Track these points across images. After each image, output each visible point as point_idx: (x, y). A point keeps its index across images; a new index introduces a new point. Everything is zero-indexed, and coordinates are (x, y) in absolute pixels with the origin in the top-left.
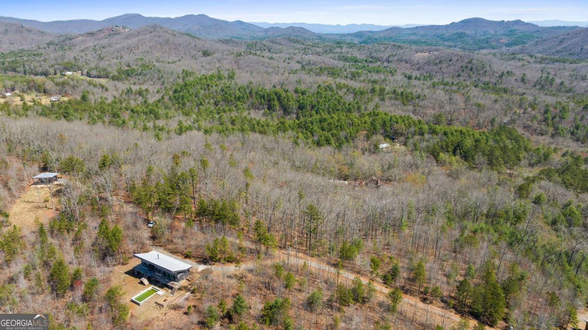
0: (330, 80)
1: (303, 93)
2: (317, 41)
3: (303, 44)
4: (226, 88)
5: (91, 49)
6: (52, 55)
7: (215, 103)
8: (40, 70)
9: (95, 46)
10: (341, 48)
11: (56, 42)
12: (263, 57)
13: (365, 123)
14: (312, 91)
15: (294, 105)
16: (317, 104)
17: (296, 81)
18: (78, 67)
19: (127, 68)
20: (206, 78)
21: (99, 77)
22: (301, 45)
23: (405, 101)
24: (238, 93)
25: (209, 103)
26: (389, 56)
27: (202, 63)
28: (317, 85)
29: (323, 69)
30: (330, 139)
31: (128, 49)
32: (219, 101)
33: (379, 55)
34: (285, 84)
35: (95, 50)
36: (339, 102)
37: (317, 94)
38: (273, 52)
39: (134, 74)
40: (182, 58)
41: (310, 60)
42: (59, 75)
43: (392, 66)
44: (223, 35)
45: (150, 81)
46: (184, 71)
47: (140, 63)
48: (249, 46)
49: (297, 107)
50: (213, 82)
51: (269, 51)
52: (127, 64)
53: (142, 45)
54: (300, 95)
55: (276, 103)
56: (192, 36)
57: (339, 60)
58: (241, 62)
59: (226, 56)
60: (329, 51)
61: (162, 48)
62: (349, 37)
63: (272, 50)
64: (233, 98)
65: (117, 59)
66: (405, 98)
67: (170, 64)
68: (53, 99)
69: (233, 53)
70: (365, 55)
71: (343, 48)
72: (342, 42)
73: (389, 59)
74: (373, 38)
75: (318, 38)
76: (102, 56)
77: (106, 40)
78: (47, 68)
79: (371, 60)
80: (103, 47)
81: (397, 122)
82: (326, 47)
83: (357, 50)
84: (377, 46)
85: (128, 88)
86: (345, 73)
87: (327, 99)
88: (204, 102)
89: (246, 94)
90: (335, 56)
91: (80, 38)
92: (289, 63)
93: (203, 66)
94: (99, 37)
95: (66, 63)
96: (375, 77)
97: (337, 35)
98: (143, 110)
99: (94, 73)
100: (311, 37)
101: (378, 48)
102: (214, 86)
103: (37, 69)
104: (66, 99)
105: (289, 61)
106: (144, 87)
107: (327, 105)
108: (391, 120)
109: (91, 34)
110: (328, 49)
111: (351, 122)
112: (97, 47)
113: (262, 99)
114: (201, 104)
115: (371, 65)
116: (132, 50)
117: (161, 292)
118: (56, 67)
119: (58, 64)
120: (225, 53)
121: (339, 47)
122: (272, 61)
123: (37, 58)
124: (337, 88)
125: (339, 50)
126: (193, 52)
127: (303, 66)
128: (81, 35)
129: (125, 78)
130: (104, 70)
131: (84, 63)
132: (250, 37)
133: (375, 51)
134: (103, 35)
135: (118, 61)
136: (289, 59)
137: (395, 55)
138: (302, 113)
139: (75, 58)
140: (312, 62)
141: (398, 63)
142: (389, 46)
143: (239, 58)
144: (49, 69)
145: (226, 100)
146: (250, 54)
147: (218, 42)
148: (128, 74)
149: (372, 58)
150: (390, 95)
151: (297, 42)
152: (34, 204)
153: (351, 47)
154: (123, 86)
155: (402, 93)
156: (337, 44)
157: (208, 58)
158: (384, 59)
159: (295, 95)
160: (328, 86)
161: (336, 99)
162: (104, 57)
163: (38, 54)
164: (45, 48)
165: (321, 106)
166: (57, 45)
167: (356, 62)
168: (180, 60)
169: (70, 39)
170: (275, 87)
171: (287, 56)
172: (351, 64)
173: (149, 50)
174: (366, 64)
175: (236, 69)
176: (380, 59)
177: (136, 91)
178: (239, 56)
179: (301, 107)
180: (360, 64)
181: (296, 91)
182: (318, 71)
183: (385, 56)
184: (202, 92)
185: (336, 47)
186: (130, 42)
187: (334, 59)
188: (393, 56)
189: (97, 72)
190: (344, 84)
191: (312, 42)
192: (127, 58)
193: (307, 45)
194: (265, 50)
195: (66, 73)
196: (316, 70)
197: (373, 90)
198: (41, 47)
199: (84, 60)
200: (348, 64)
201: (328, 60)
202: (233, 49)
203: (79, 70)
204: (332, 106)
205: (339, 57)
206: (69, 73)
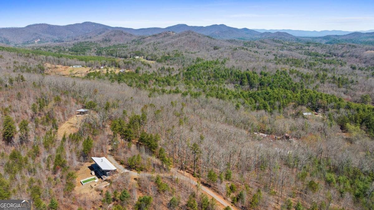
0: (287, 68)
1: (265, 75)
2: (294, 41)
3: (282, 43)
4: (218, 69)
5: (152, 44)
6: (131, 47)
7: (208, 78)
8: (123, 55)
9: (154, 42)
10: (309, 46)
11: (137, 40)
12: (251, 51)
13: (296, 97)
14: (272, 74)
15: (257, 82)
16: (272, 83)
17: (263, 67)
18: (143, 54)
19: (167, 55)
20: (207, 63)
21: (152, 60)
22: (281, 44)
23: (340, 84)
24: (223, 73)
25: (205, 78)
26: (344, 53)
27: (211, 53)
28: (276, 70)
29: (289, 60)
30: (267, 106)
31: (171, 44)
32: (211, 77)
33: (336, 52)
34: (255, 68)
35: (154, 45)
36: (288, 82)
37: (275, 76)
38: (260, 48)
39: (169, 59)
40: (201, 50)
41: (282, 54)
42: (132, 58)
43: (344, 60)
44: (232, 37)
45: (177, 64)
46: (197, 58)
47: (175, 52)
48: (245, 44)
49: (258, 84)
50: (211, 65)
51: (258, 47)
52: (168, 53)
53: (180, 43)
54: (263, 76)
55: (246, 80)
56: (210, 38)
57: (305, 54)
58: (235, 54)
59: (227, 50)
60: (300, 48)
61: (190, 44)
62: (319, 39)
63: (259, 47)
64: (219, 76)
65: (164, 50)
66: (340, 82)
67: (193, 54)
68: (121, 71)
69: (231, 48)
70: (326, 51)
71: (311, 46)
72: (311, 43)
73: (343, 54)
74: (337, 40)
75: (296, 39)
76: (156, 48)
77: (161, 39)
78: (127, 54)
79: (329, 55)
80: (159, 43)
81: (321, 98)
82: (298, 45)
83: (320, 48)
84: (336, 45)
85: (163, 67)
86: (305, 63)
87: (280, 80)
88: (202, 77)
89: (228, 73)
90: (302, 51)
91: (149, 38)
92: (267, 55)
93: (211, 56)
94: (159, 37)
95: (137, 52)
96: (327, 66)
97: (310, 37)
98: (162, 80)
99: (150, 57)
100: (291, 39)
101: (336, 47)
102: (211, 68)
103: (122, 55)
104: (127, 71)
105: (268, 54)
106: (171, 67)
107: (279, 84)
108: (317, 97)
109: (155, 36)
110: (299, 47)
111: (286, 96)
112: (155, 43)
113: (238, 77)
114: (200, 78)
115: (327, 59)
116: (173, 45)
117: (97, 180)
118: (131, 53)
119: (133, 52)
120: (226, 48)
121: (308, 46)
122: (256, 54)
123: (124, 49)
124: (290, 73)
125: (307, 48)
126: (208, 47)
127: (276, 58)
128: (150, 36)
129: (164, 61)
130: (155, 56)
131: (146, 52)
132: (250, 38)
133: (334, 49)
134: (161, 36)
135: (164, 51)
136: (268, 53)
137: (348, 52)
138: (261, 87)
139: (142, 49)
140: (284, 55)
141: (349, 57)
142: (346, 45)
143: (235, 51)
144: (128, 55)
145: (215, 77)
146: (242, 49)
147: (226, 42)
148: (166, 59)
149: (330, 54)
150: (329, 80)
151: (279, 42)
152: (72, 124)
153: (317, 46)
154: (160, 65)
155: (339, 79)
156: (307, 43)
157: (216, 50)
158: (340, 54)
159: (260, 76)
160: (283, 71)
161: (286, 80)
162: (157, 49)
163: (125, 47)
164: (130, 43)
165: (275, 84)
166: (136, 41)
167: (317, 56)
168: (199, 52)
169: (144, 39)
170: (248, 70)
171: (268, 51)
172: (312, 57)
173: (182, 45)
174: (324, 58)
175: (231, 58)
176: (336, 55)
177: (167, 69)
178: (235, 50)
179: (261, 84)
180: (319, 57)
181: (261, 74)
182: (285, 61)
183: (340, 52)
184: (202, 71)
185: (306, 45)
186: (173, 40)
187: (301, 54)
188: (346, 52)
189: (151, 57)
190: (296, 70)
191: (289, 42)
192: (170, 49)
193: (285, 44)
194: (255, 47)
195: (136, 57)
196: (284, 60)
197: (317, 76)
198: (129, 42)
199: (146, 50)
200: (310, 57)
201: (296, 54)
202: (233, 46)
203: (142, 56)
204: (282, 84)
205: (305, 52)
206: (137, 57)
